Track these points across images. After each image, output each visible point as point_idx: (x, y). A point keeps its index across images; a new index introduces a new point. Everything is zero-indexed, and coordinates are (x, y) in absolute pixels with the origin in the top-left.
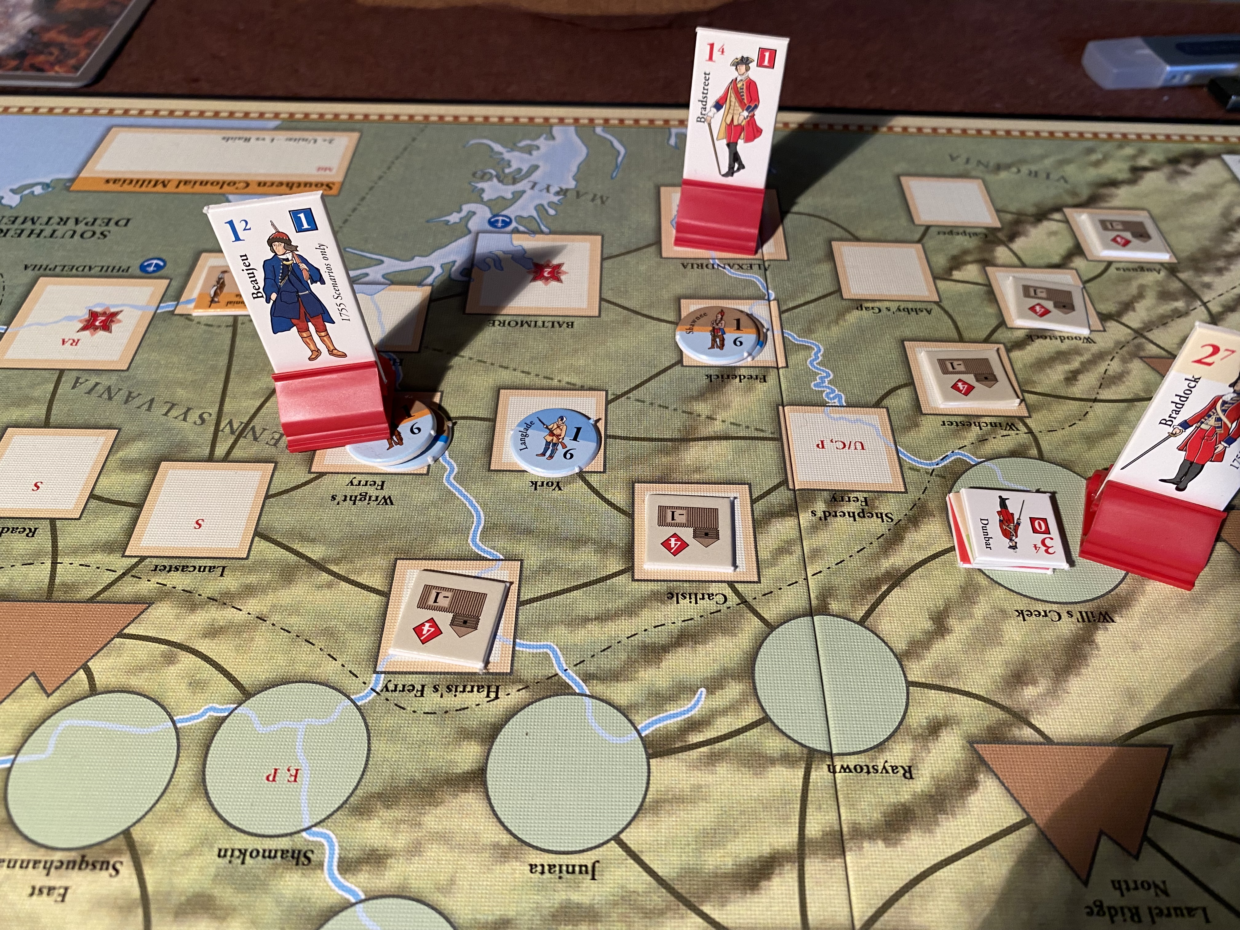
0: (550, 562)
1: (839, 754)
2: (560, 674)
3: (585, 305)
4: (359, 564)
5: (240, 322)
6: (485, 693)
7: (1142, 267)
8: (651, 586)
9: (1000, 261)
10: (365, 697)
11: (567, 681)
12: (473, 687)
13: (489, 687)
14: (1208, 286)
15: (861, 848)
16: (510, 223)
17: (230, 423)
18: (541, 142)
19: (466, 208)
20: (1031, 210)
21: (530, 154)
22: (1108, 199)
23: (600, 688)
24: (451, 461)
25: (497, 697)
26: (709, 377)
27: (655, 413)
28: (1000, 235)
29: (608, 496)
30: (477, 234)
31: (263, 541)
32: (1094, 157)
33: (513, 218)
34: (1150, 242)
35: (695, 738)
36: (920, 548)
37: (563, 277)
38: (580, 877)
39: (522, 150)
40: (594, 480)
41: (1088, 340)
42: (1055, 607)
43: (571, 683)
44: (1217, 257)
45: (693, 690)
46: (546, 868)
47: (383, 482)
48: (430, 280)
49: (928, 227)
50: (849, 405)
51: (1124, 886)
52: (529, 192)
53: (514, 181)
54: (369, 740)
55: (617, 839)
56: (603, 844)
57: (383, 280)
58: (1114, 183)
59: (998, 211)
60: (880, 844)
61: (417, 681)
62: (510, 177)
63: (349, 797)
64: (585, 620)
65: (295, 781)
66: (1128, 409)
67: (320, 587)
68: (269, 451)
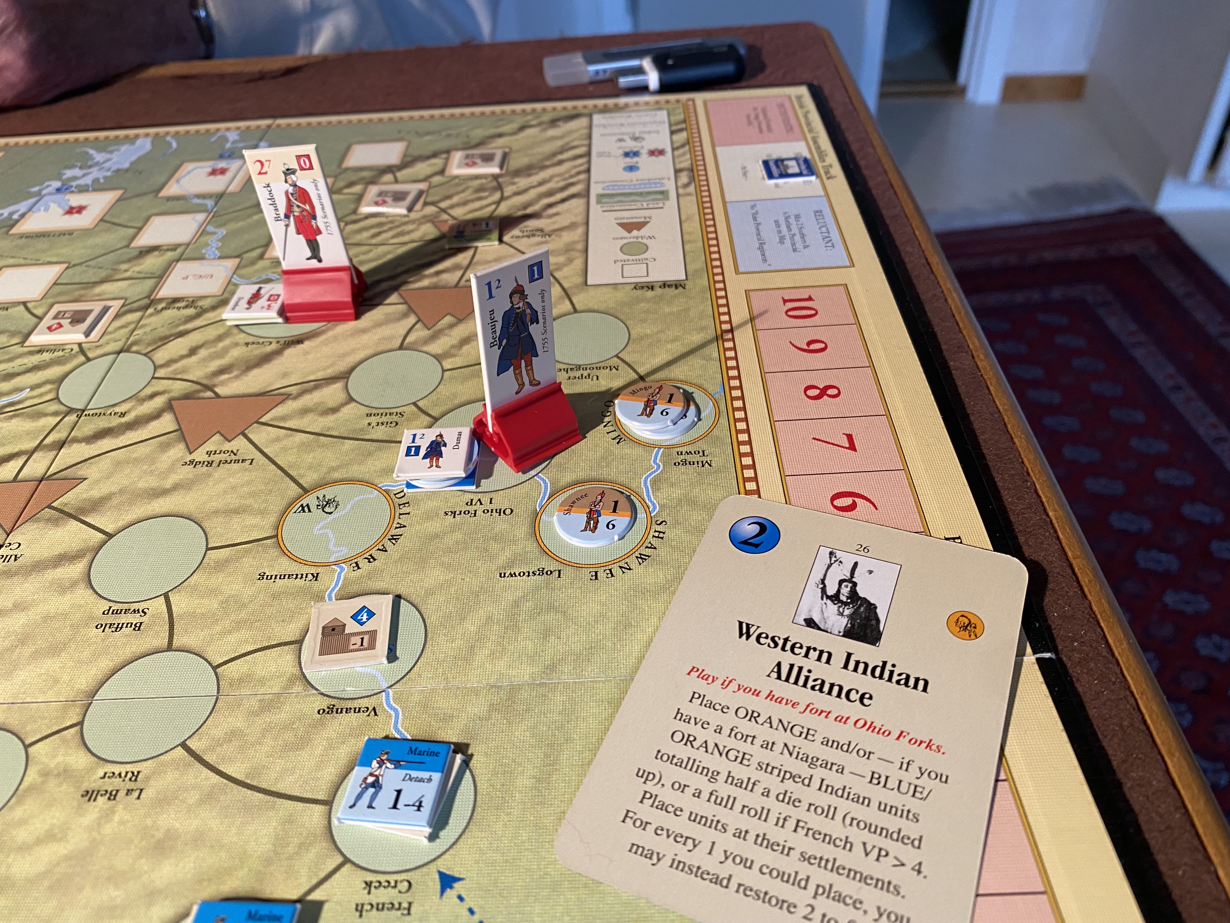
1: (88, 410)
3: (88, 224)
7: (477, 177)
8: (31, 349)
9: (381, 182)
14: (514, 184)
15: (73, 446)
16: (70, 189)
18: (123, 147)
19: (46, 184)
20: (428, 153)
21: (112, 153)
22: (487, 144)
26: (141, 252)
27: (91, 271)
28: (394, 169)
29: (34, 311)
30: (44, 196)
32: (500, 123)
33: (74, 186)
34: (491, 163)
35: (8, 409)
36: (209, 319)
37: (84, 212)
39: (107, 152)
40: (30, 304)
41: (405, 216)
42: (271, 340)
44: (535, 168)
45: (22, 390)
49: (347, 169)
50: (220, 258)
51: (213, 453)
52: (95, 172)
53: (90, 168)
58: (500, 135)
59: (404, 156)
60: (84, 444)
62: (89, 166)
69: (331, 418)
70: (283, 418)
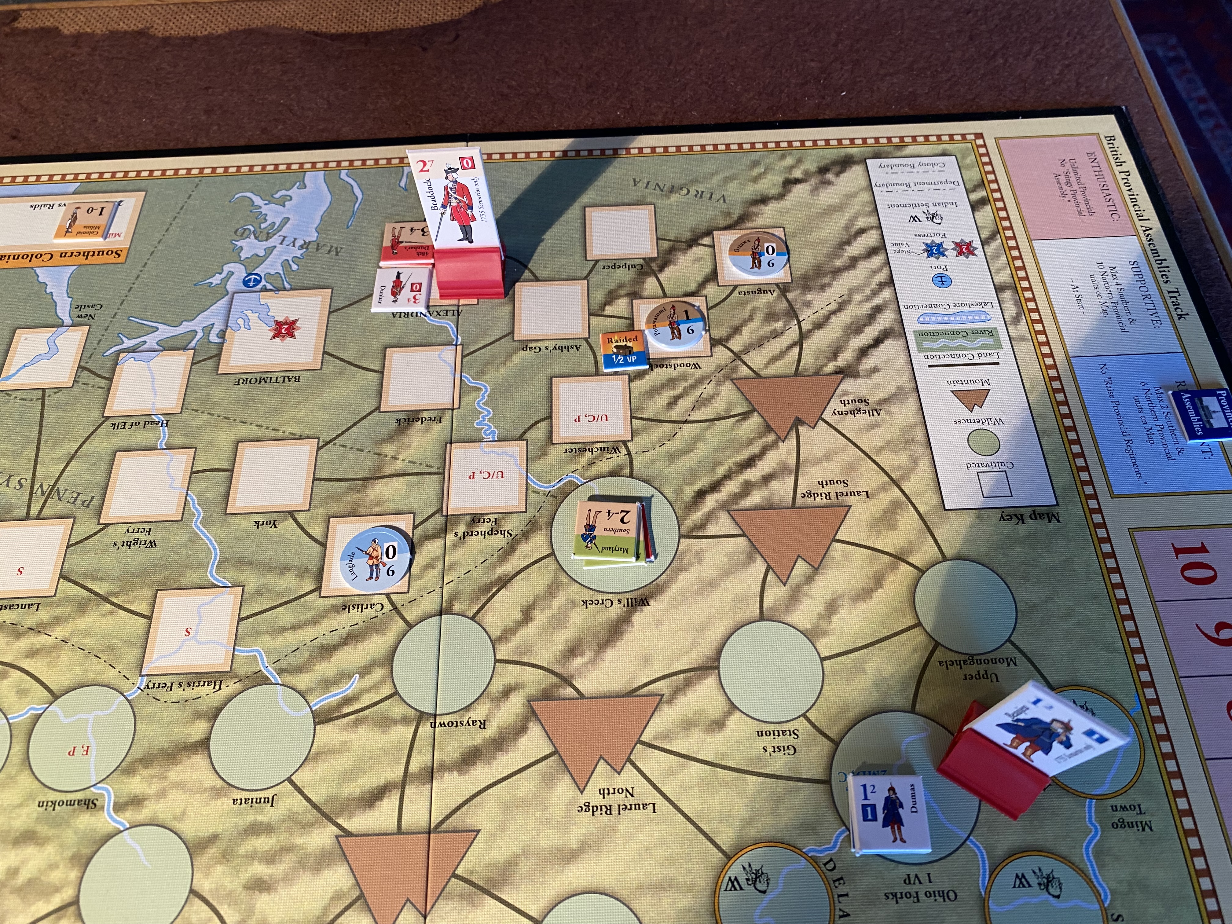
0: (263, 586)
1: (440, 715)
2: (263, 670)
3: (310, 360)
4: (132, 595)
5: (47, 395)
6: (213, 686)
7: (760, 290)
8: (332, 601)
9: (646, 293)
10: (133, 693)
11: (268, 675)
12: (205, 682)
13: (215, 682)
14: (808, 304)
15: (442, 777)
16: (260, 281)
17: (41, 486)
18: (294, 192)
19: (226, 269)
20: (687, 235)
21: (284, 206)
22: (754, 218)
23: (288, 679)
24: (199, 508)
25: (220, 689)
26: (399, 421)
27: (351, 457)
28: (654, 265)
29: (310, 531)
30: (233, 295)
31: (66, 582)
32: (756, 172)
33: (263, 276)
35: (347, 710)
36: (526, 556)
37: (296, 333)
38: (264, 805)
39: (278, 202)
40: (300, 517)
41: (696, 366)
42: (610, 596)
43: (269, 677)
44: (824, 275)
45: (350, 677)
46: (243, 801)
47: (150, 529)
48: (193, 344)
49: (597, 261)
50: (499, 440)
51: (606, 791)
52: (279, 247)
53: (268, 237)
54: (135, 723)
55: (289, 780)
56: (280, 783)
57: (157, 347)
58: (764, 200)
59: (658, 239)
60: (455, 773)
61: (168, 680)
62: (265, 232)
63: (121, 763)
64: (284, 629)
65: (87, 754)
66: (709, 427)
67: (105, 615)
68: (69, 508)
69: (719, 737)
70: (667, 736)
